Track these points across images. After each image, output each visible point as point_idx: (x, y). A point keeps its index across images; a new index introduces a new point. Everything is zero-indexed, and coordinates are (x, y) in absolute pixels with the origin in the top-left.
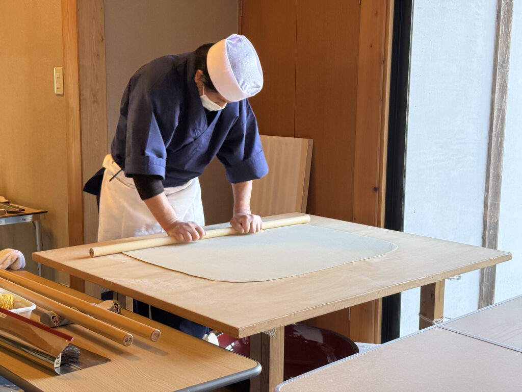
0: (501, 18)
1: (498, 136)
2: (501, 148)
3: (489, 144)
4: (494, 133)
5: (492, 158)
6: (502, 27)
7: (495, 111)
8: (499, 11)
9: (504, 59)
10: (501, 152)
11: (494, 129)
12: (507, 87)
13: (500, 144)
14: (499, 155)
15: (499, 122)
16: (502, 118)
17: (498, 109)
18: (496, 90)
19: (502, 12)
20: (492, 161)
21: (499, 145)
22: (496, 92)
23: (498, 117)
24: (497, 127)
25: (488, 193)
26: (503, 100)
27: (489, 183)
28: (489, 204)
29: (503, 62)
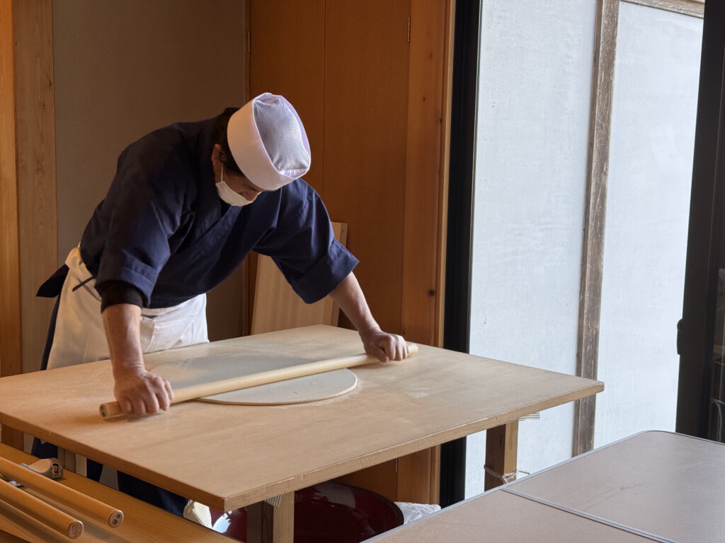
0: (600, 62)
1: (596, 218)
3: (584, 230)
4: (591, 216)
5: (589, 250)
6: (601, 75)
7: (592, 187)
8: (596, 52)
9: (604, 117)
10: (601, 241)
11: (591, 210)
12: (608, 153)
13: (600, 230)
14: (599, 244)
15: (598, 200)
16: (601, 195)
17: (596, 184)
18: (594, 158)
19: (601, 53)
20: (589, 253)
21: (598, 231)
22: (594, 160)
23: (596, 194)
24: (594, 208)
25: (584, 296)
26: (603, 172)
27: (585, 283)
28: (585, 311)
29: (603, 121)
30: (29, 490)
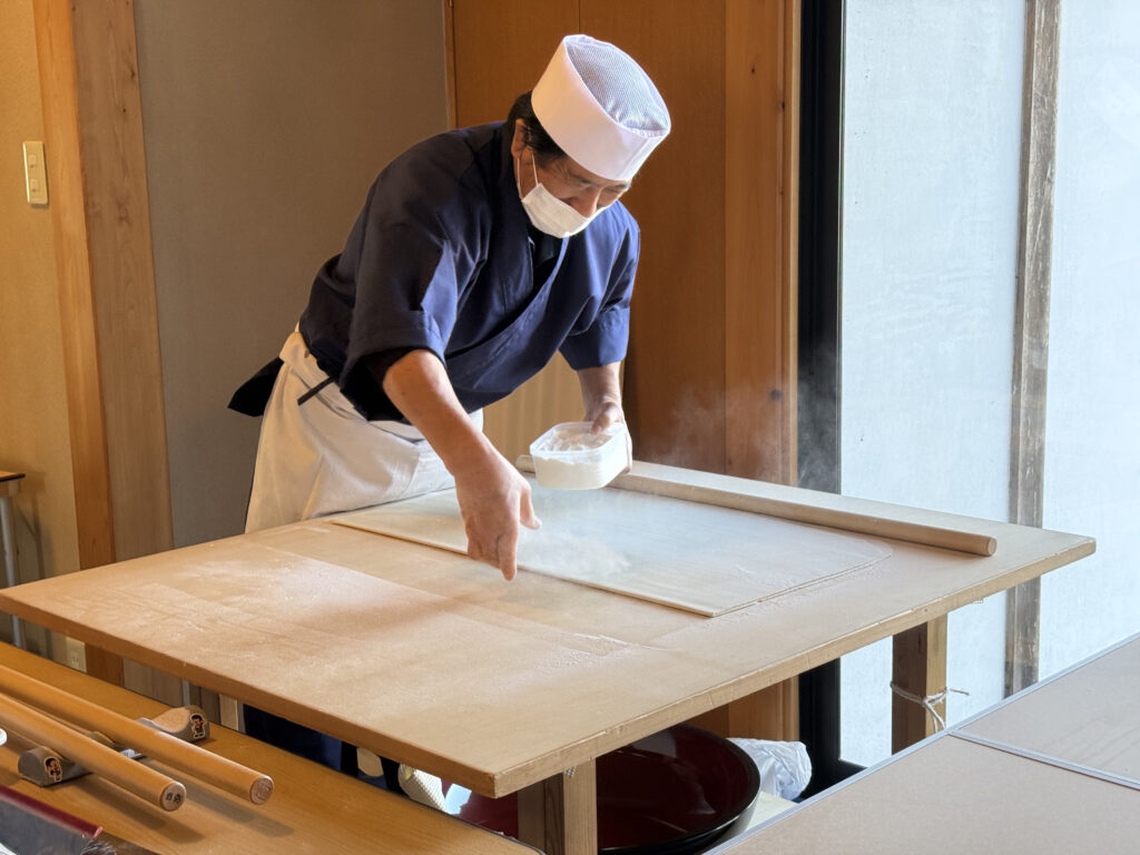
1: (1037, 259)
2: (1045, 284)
3: (1017, 277)
4: (1028, 253)
5: (1026, 309)
6: (1040, 14)
7: (1029, 204)
9: (1045, 86)
10: (1046, 294)
11: (1028, 245)
12: (1053, 147)
13: (1043, 277)
14: (1041, 300)
15: (1039, 226)
16: (1044, 217)
17: (1036, 200)
18: (1032, 156)
20: (1027, 315)
21: (1039, 278)
22: (1031, 159)
23: (1036, 215)
24: (1034, 239)
25: (1019, 387)
26: (1045, 178)
27: (1020, 365)
28: (1022, 411)
29: (1044, 92)
30: (154, 762)
